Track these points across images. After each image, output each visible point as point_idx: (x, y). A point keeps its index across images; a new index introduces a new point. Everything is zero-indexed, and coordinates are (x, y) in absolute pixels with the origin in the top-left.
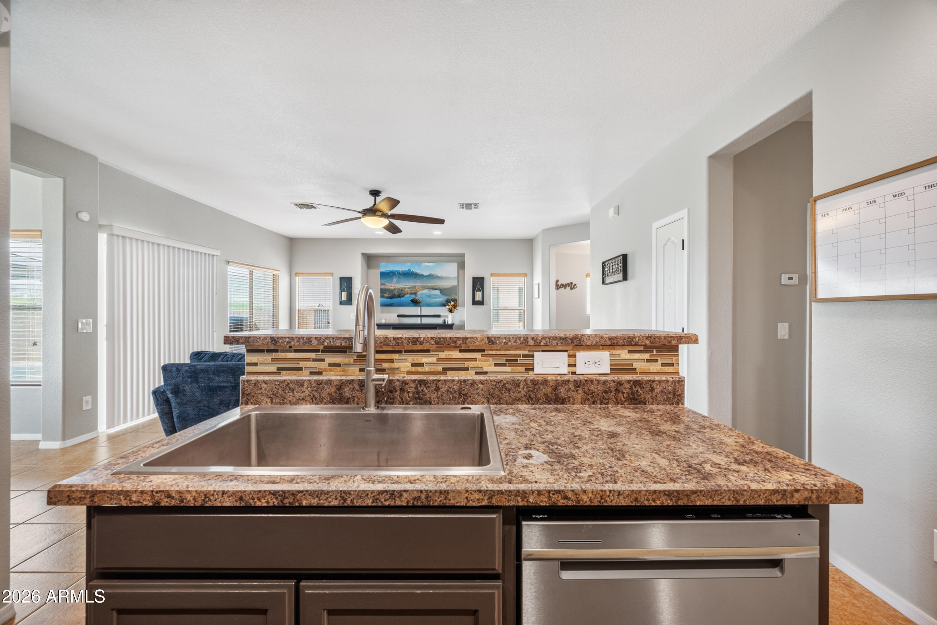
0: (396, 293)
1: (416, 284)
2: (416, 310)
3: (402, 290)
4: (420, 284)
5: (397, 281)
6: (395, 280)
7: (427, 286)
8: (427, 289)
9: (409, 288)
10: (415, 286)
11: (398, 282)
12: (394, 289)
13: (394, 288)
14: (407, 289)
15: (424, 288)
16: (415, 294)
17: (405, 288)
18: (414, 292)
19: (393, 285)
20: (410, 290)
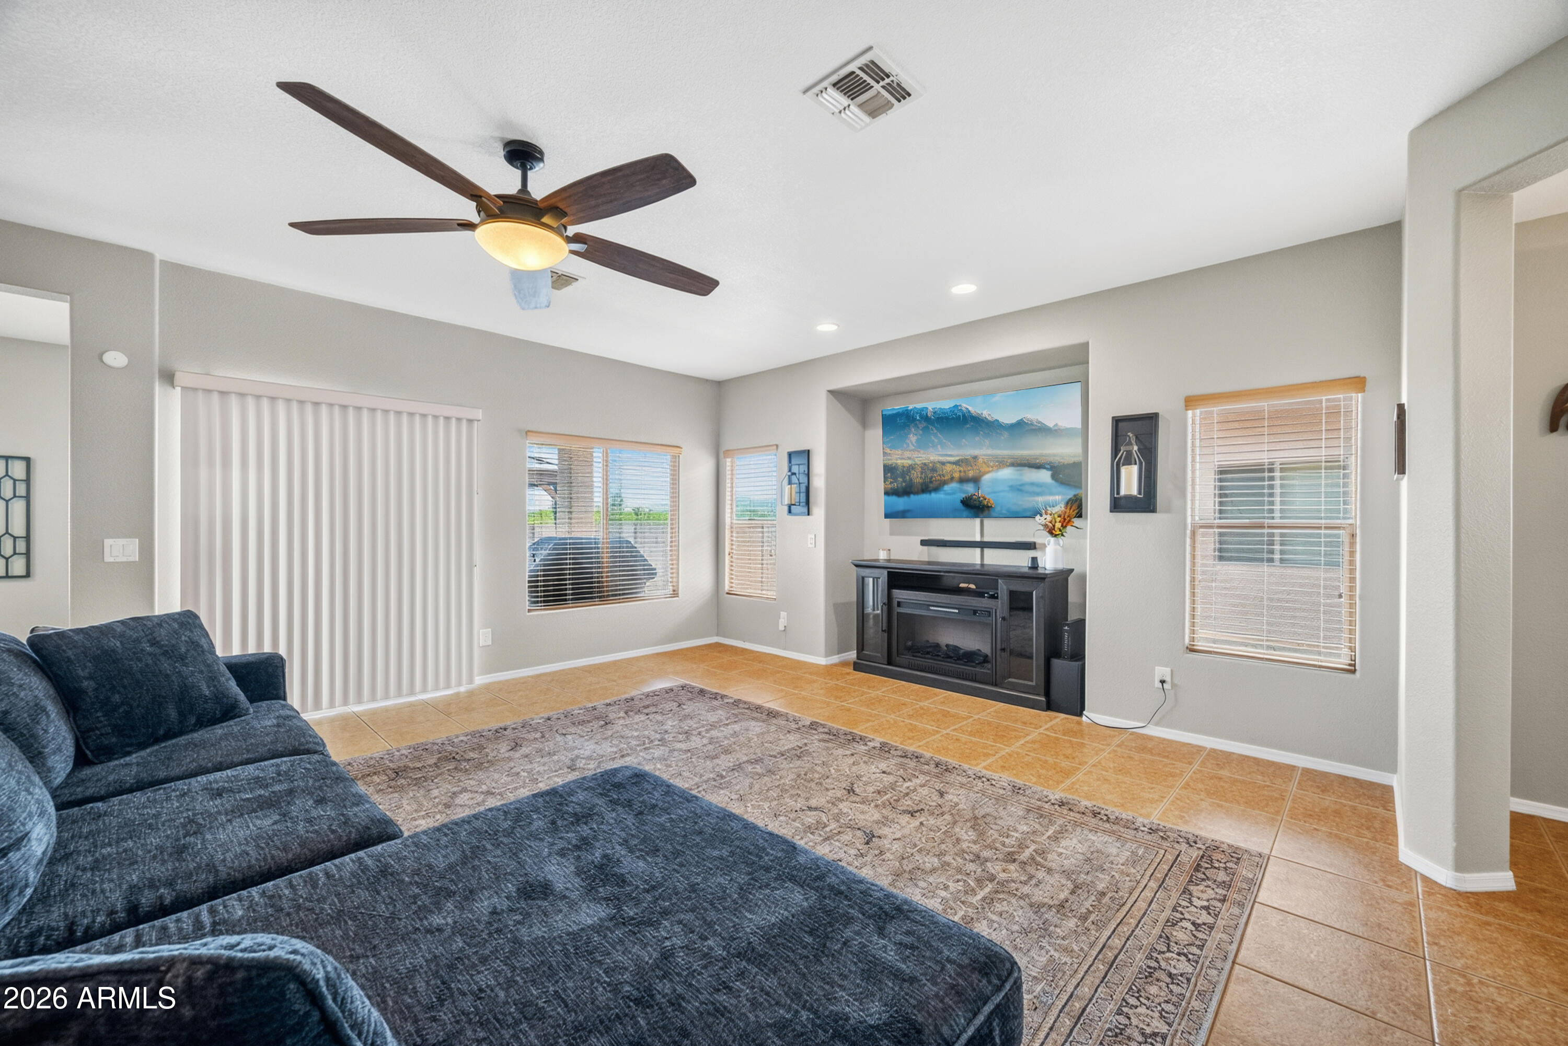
0: (917, 477)
1: (976, 452)
2: (969, 528)
3: (934, 470)
4: (990, 452)
5: (917, 441)
6: (913, 438)
7: (1012, 457)
8: (1012, 465)
9: (956, 463)
10: (975, 458)
11: (921, 445)
12: (911, 468)
13: (910, 462)
14: (949, 468)
15: (1002, 463)
16: (976, 480)
17: (943, 463)
18: (971, 474)
19: (907, 454)
20: (957, 468)
